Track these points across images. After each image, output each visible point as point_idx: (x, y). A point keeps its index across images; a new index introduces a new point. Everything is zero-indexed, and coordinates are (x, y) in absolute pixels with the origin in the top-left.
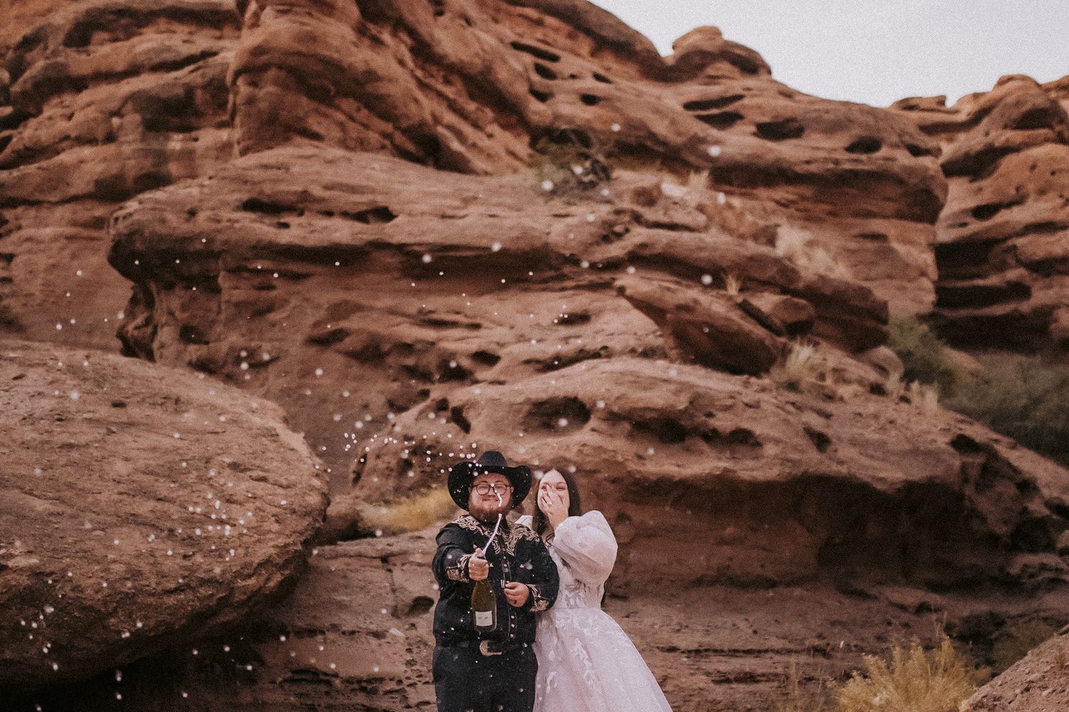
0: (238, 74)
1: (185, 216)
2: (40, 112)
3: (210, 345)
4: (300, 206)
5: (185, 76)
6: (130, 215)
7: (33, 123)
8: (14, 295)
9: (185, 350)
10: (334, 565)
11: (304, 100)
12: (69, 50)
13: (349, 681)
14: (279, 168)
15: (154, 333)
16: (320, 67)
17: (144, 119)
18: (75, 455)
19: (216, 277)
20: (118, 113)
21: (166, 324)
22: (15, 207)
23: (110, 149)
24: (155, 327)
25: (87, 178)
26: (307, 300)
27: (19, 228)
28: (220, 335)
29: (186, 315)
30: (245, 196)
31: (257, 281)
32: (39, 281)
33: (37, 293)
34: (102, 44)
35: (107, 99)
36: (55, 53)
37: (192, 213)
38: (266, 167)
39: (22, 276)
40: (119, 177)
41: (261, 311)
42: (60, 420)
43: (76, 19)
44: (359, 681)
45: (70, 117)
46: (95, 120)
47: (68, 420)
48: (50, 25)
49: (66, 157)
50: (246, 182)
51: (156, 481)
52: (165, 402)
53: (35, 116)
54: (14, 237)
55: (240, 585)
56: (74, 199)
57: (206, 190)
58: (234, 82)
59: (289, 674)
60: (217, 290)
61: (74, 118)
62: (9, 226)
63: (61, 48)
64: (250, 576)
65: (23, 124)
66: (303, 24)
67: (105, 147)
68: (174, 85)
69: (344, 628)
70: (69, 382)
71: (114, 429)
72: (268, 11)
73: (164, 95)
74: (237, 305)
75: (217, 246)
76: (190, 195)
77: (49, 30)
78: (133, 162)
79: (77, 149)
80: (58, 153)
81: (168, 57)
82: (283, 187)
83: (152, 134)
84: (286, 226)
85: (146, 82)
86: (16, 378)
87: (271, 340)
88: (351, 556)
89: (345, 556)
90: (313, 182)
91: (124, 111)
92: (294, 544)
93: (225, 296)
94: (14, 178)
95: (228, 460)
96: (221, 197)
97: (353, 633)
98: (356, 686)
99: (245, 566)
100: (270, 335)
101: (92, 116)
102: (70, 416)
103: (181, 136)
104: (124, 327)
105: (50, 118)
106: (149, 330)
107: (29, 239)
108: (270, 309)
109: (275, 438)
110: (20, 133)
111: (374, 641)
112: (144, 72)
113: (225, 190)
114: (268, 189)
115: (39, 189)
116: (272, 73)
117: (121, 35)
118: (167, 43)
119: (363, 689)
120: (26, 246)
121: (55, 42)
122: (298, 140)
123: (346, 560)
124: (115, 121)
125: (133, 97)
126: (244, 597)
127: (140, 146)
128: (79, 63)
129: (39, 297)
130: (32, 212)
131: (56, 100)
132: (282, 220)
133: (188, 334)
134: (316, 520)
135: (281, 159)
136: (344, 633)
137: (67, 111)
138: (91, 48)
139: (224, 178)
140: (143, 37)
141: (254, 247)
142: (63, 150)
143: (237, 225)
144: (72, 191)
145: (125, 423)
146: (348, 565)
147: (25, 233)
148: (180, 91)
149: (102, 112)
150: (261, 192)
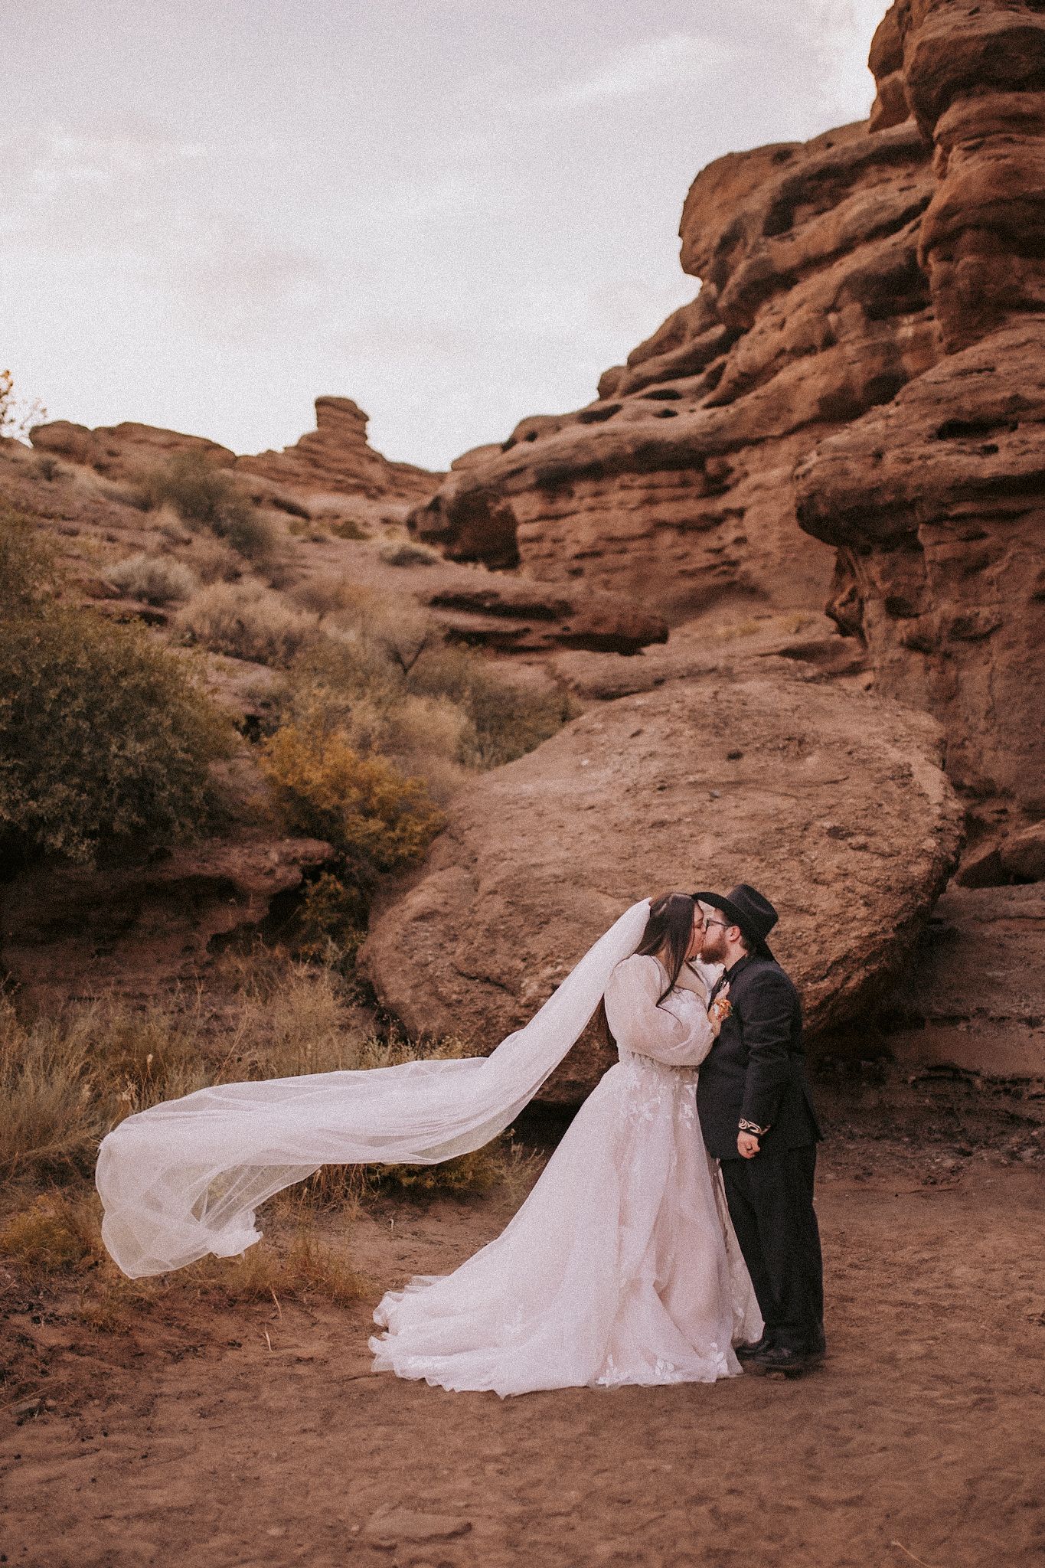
0: (926, 249)
1: (870, 460)
2: (752, 324)
3: (922, 618)
4: (1011, 417)
5: (905, 239)
6: (809, 471)
7: (745, 341)
8: (750, 557)
9: (895, 627)
10: (991, 931)
11: (1016, 261)
12: (770, 241)
13: (990, 1081)
14: (980, 371)
15: (861, 609)
16: (1031, 211)
17: (864, 307)
18: (662, 836)
19: (916, 531)
20: (833, 308)
21: (870, 597)
22: (737, 451)
23: (832, 354)
24: (861, 602)
25: (810, 399)
26: (1028, 544)
27: (746, 475)
28: (930, 604)
29: (888, 585)
30: (939, 420)
31: (962, 530)
32: (776, 536)
33: (775, 551)
34: (806, 221)
35: (820, 292)
36: (756, 249)
37: (879, 455)
38: (963, 373)
39: (756, 534)
40: (845, 390)
41: (971, 569)
42: (661, 789)
43: (773, 198)
44: (1003, 1082)
45: (782, 325)
46: (809, 321)
47: (670, 787)
48: (745, 215)
49: (784, 377)
50: (939, 401)
51: (743, 860)
52: (788, 745)
53: (747, 331)
54: (743, 486)
55: (809, 989)
56: (801, 427)
57: (892, 422)
58: (925, 259)
59: (926, 1072)
60: (919, 548)
61: (787, 325)
62: (735, 475)
63: (762, 240)
64: (822, 978)
65: (734, 345)
66: (999, 158)
67: (825, 353)
68: (893, 254)
69: (992, 1013)
70: (687, 733)
71: (717, 792)
72: (956, 152)
73: (883, 271)
74: (944, 564)
75: (910, 495)
76: (874, 433)
77: (745, 221)
78: (858, 365)
79: (794, 364)
80: (776, 372)
81: (884, 216)
82: (987, 397)
83: (876, 325)
84: (993, 449)
85: (863, 258)
86: (634, 735)
87: (990, 604)
88: (1011, 918)
89: (1005, 917)
90: (1027, 381)
91: (839, 304)
92: (884, 931)
93: (929, 557)
94: (734, 415)
95: (828, 824)
96: (910, 428)
97: (1003, 1018)
98: (1001, 1088)
99: (817, 966)
100: (986, 597)
101: (805, 318)
102: (672, 781)
103: (912, 318)
104: (830, 604)
105: (762, 332)
106: (856, 605)
107: (757, 487)
108: (984, 563)
109: (905, 780)
110: (733, 357)
111: (1025, 1031)
112: (858, 245)
113: (916, 417)
114: (967, 404)
115: (759, 424)
116: (968, 237)
117: (826, 202)
118: (880, 198)
119: (1007, 1091)
120: (757, 494)
121: (754, 234)
122: (1015, 318)
123: (1005, 923)
124: (832, 318)
125: (847, 283)
126: (816, 1003)
127: (866, 342)
128: (784, 253)
129: (778, 555)
130: (757, 454)
131: (765, 307)
132: (989, 443)
133: (895, 608)
134: (917, 897)
135: (984, 357)
136: (992, 1019)
137: (776, 319)
138: (794, 230)
139: (912, 401)
140: (852, 199)
141: (953, 488)
142: (782, 367)
143: (930, 462)
144: (796, 418)
145: (733, 783)
146: (1008, 929)
147: (754, 479)
148: (901, 260)
149: (816, 311)
150: (959, 410)
